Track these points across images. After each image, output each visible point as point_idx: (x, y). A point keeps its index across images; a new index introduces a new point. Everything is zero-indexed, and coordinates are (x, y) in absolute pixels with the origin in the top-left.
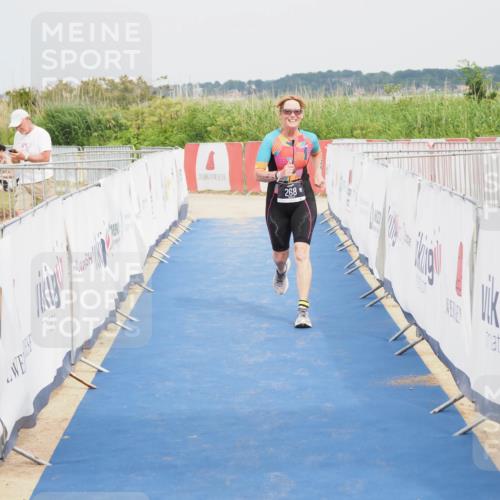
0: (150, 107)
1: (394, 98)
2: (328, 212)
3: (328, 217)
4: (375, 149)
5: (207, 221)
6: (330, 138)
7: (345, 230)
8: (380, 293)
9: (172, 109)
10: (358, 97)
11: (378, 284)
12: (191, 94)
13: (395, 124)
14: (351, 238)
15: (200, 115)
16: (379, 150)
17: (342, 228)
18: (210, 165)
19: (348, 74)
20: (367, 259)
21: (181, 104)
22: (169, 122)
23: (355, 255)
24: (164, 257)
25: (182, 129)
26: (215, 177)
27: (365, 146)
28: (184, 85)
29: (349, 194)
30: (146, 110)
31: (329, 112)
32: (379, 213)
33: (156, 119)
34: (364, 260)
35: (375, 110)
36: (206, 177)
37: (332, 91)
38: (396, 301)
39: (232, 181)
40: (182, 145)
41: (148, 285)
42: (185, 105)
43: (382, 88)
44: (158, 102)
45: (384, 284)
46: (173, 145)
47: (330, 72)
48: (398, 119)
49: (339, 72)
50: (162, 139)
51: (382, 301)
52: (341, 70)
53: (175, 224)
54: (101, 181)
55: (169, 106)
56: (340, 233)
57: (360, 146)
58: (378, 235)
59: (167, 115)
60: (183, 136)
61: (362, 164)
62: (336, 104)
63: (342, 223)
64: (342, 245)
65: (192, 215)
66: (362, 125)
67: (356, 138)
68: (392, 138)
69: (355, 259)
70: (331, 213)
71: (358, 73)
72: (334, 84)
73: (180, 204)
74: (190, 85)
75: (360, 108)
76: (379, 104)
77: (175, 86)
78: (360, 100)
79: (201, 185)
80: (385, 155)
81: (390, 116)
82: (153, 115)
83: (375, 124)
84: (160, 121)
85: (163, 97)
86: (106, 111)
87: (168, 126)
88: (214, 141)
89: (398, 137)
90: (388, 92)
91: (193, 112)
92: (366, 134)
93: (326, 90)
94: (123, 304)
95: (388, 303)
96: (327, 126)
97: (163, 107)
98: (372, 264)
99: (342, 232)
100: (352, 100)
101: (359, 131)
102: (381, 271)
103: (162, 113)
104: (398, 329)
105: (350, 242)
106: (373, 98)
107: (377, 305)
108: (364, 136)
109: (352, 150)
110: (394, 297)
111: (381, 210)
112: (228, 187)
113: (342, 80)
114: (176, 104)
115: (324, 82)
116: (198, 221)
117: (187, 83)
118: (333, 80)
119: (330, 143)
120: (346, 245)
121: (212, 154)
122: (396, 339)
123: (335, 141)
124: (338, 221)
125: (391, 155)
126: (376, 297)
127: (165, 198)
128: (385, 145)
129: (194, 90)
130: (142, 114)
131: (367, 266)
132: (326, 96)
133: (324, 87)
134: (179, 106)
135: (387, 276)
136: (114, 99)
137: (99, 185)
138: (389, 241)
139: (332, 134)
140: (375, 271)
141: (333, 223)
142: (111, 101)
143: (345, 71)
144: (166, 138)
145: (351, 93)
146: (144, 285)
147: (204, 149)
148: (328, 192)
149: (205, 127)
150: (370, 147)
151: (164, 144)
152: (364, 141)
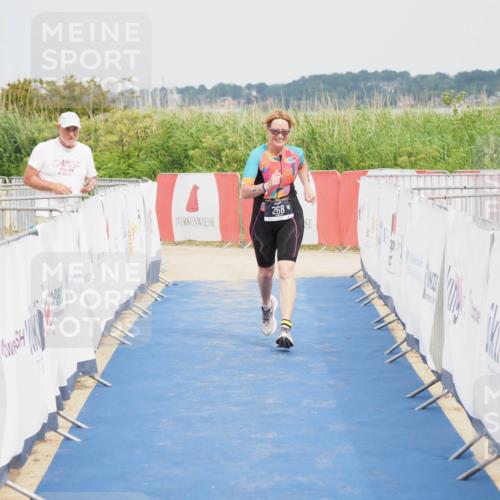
0: (106, 121)
1: (455, 111)
2: (361, 273)
3: (361, 280)
4: (428, 185)
5: (187, 285)
6: (364, 168)
7: (386, 300)
8: (437, 390)
9: (139, 125)
10: (404, 109)
11: (433, 378)
12: (164, 102)
13: (457, 148)
14: (393, 310)
15: (177, 133)
16: (436, 185)
17: (381, 297)
18: (193, 206)
19: (389, 76)
20: (417, 341)
21: (151, 117)
22: (135, 142)
23: (400, 335)
24: (126, 337)
25: (152, 152)
26: (199, 222)
27: (414, 179)
28: (155, 90)
29: (392, 248)
30: (101, 126)
31: (363, 130)
32: (435, 275)
33: (115, 138)
34: (413, 342)
35: (427, 128)
36: (186, 222)
37: (366, 100)
38: (459, 402)
39: (224, 228)
40: (153, 176)
41: (102, 376)
42: (157, 118)
43: (439, 96)
44: (119, 114)
45: (442, 377)
46: (140, 177)
47: (364, 72)
48: (461, 141)
49: (376, 73)
50: (123, 167)
51: (439, 401)
52: (380, 70)
53: (142, 289)
54: (38, 228)
55: (134, 120)
56: (378, 304)
57: (407, 179)
58: (434, 307)
59: (131, 133)
60: (153, 163)
61: (410, 204)
62: (374, 119)
63: (383, 290)
64: (381, 321)
65: (167, 276)
66: (409, 149)
67: (402, 168)
68: (452, 169)
69: (399, 341)
70: (366, 275)
71: (404, 75)
72: (370, 89)
73: (150, 261)
74: (163, 89)
75: (407, 125)
76: (435, 120)
77: (142, 91)
78: (406, 114)
79: (179, 233)
80: (443, 193)
81: (450, 137)
82: (110, 132)
83: (428, 148)
84: (120, 142)
85: (125, 108)
86: (43, 126)
87: (132, 149)
88: (198, 171)
89: (462, 167)
90: (448, 104)
91: (169, 128)
92: (415, 162)
93: (358, 98)
94: (67, 404)
95: (447, 404)
96: (359, 150)
97: (126, 121)
98: (425, 348)
99: (381, 302)
100: (395, 113)
101: (405, 158)
102: (438, 359)
103: (124, 131)
104: (462, 443)
105: (392, 317)
106: (426, 110)
107: (433, 408)
108: (413, 166)
109: (396, 186)
110: (456, 396)
111: (438, 273)
112: (218, 237)
113: (381, 85)
114: (145, 117)
115: (355, 88)
116: (175, 284)
117: (159, 87)
118: (369, 84)
119: (365, 174)
120: (387, 320)
121: (195, 189)
122: (458, 457)
123: (371, 172)
124: (376, 286)
125: (451, 193)
126: (431, 396)
127: (129, 251)
128: (443, 179)
129: (169, 97)
130: (96, 130)
131: (418, 351)
132: (358, 107)
133: (355, 94)
134: (148, 119)
135: (446, 366)
136: (56, 109)
137: (36, 233)
138: (448, 315)
139: (368, 163)
140: (429, 359)
141: (368, 289)
142: (50, 112)
143: (385, 72)
144: (130, 166)
145: (394, 103)
146: (97, 377)
147: (185, 182)
148: (361, 245)
149: (186, 150)
150: (421, 182)
151: (126, 174)
152: (413, 172)
